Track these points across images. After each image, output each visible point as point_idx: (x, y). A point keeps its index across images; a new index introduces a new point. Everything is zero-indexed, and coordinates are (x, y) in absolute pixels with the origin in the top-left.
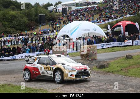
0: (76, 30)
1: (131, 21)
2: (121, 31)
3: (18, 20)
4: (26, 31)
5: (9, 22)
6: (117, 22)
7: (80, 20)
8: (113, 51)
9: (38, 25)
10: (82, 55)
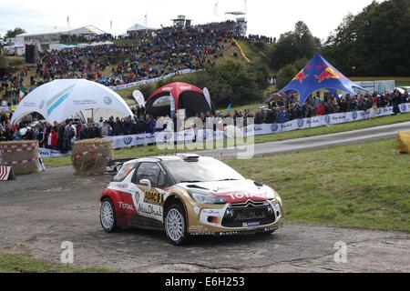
0: (61, 100)
1: (191, 84)
2: (169, 106)
6: (161, 84)
7: (69, 77)
8: (152, 153)
10: (76, 164)
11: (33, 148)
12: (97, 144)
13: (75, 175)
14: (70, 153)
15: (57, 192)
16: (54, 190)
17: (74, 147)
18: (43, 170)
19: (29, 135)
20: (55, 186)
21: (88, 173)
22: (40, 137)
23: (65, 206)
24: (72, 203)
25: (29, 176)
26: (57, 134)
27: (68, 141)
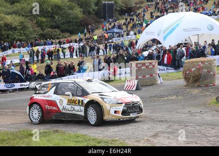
0: (173, 29)
3: (64, 14)
4: (79, 34)
5: (49, 17)
9: (101, 22)
10: (186, 78)
11: (154, 66)
12: (203, 62)
13: (186, 86)
14: (181, 69)
15: (172, 100)
16: (170, 98)
17: (184, 65)
18: (161, 83)
19: (150, 57)
20: (171, 95)
21: (196, 85)
22: (158, 57)
23: (179, 111)
24: (184, 108)
25: (152, 87)
26: (171, 55)
27: (180, 61)
